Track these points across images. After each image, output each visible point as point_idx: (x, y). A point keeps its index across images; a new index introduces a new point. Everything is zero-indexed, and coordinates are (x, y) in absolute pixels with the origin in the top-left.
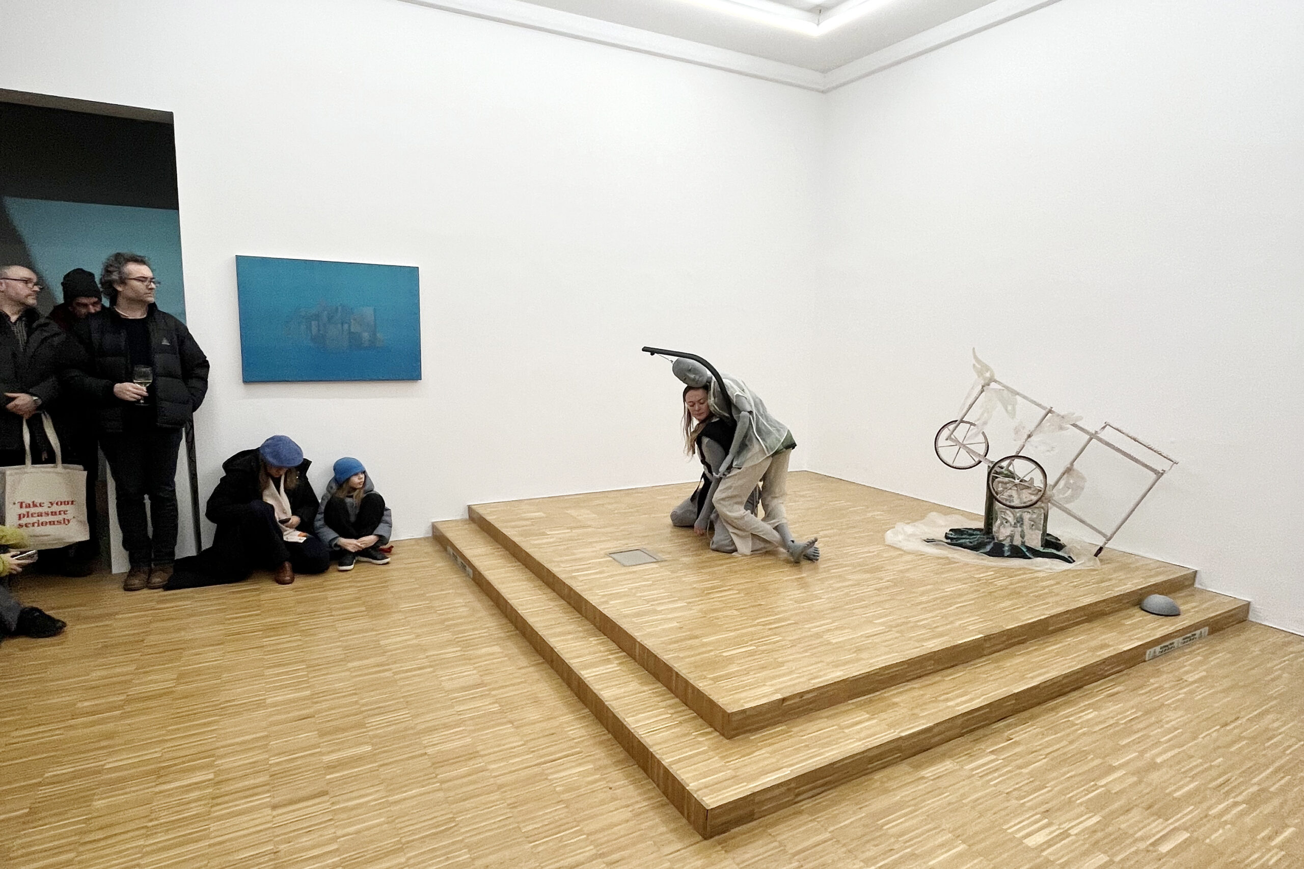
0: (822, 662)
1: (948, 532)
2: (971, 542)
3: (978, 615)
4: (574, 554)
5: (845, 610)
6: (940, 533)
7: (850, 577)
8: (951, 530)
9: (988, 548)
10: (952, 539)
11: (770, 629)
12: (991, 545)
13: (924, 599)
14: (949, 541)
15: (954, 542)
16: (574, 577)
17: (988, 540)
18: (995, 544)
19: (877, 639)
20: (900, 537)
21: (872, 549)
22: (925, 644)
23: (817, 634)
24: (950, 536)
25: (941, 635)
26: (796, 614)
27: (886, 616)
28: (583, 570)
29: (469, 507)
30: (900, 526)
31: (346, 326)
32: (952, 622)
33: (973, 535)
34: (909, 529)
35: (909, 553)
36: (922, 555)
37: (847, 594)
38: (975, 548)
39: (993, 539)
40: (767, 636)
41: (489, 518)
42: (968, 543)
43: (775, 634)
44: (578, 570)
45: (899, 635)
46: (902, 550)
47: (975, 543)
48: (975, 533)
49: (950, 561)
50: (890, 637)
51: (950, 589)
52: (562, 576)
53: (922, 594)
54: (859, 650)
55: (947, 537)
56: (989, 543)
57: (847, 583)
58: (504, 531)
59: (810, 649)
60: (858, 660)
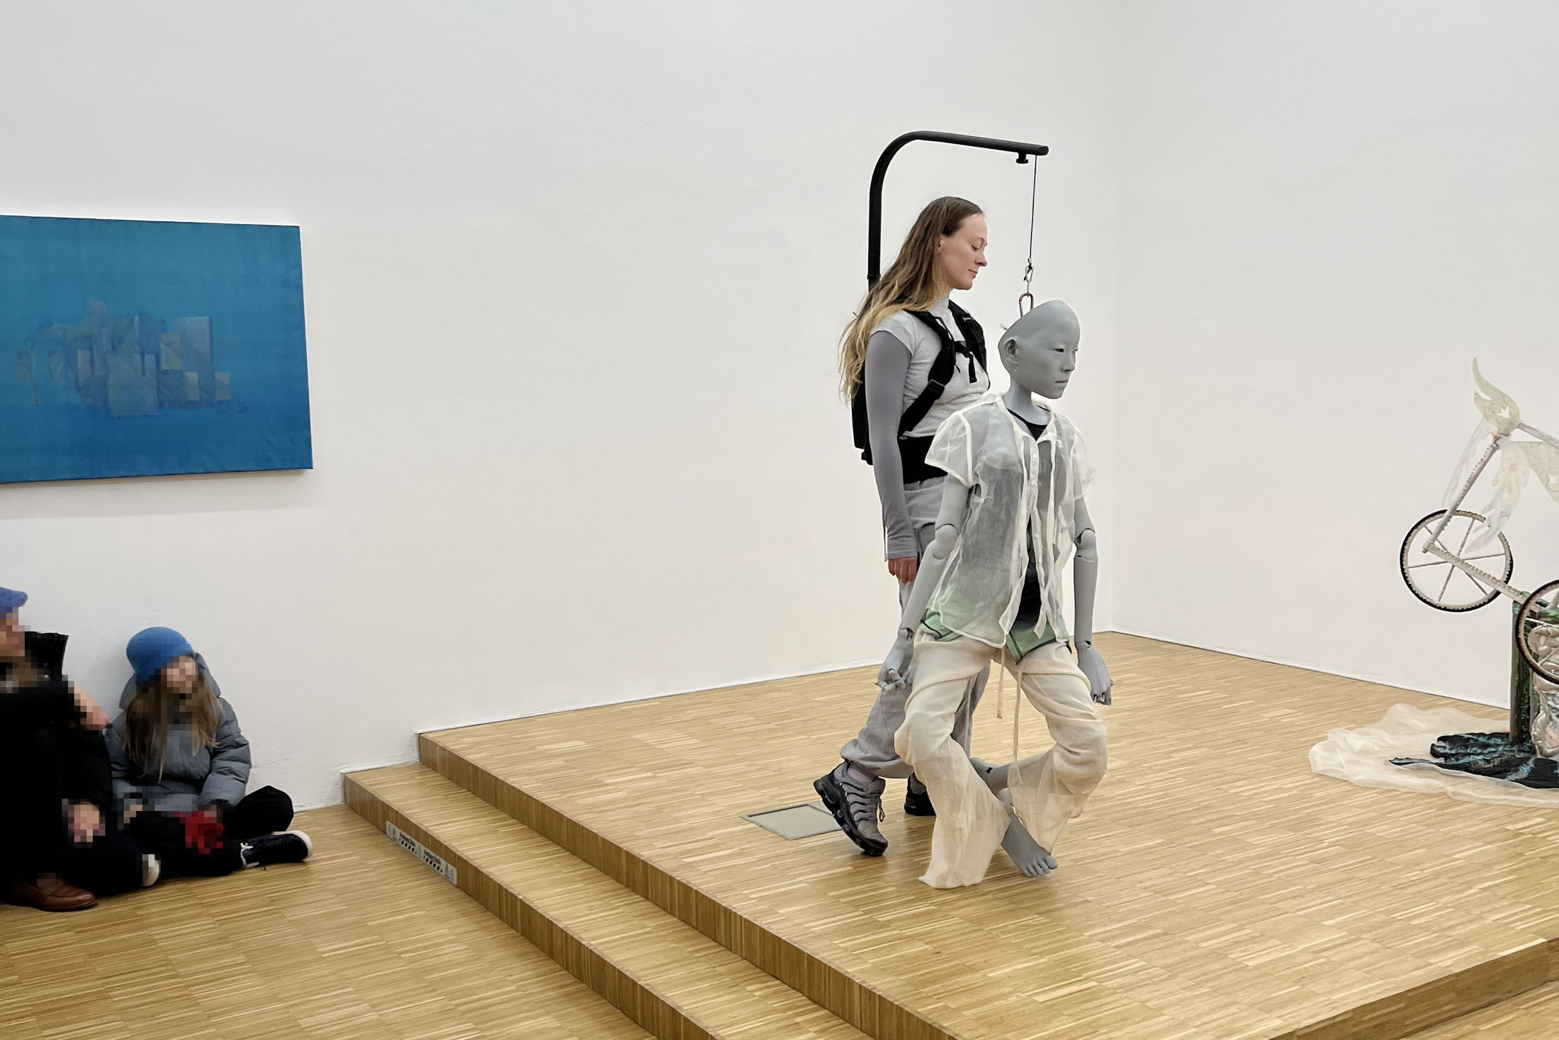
0: (1234, 1003)
1: (1435, 742)
2: (1488, 762)
3: (1528, 902)
4: (677, 820)
5: (1263, 902)
6: (1420, 745)
7: (1254, 840)
8: (1440, 739)
9: (1524, 771)
10: (1446, 756)
11: (1118, 947)
12: (1531, 763)
13: (1414, 875)
14: (1441, 760)
15: (1453, 761)
16: (690, 865)
17: (1522, 755)
18: (1537, 761)
19: (1336, 956)
20: (1341, 758)
21: (1287, 783)
22: (1432, 961)
23: (1213, 951)
24: (1441, 751)
25: (1462, 943)
26: (1165, 916)
27: (1345, 911)
28: (704, 850)
29: (420, 738)
30: (1338, 735)
31: (150, 359)
32: (1479, 917)
33: (1489, 746)
34: (1357, 740)
35: (1365, 789)
36: (1388, 791)
37: (1256, 873)
38: (1499, 771)
39: (1532, 751)
40: (1115, 962)
41: (473, 757)
42: (1482, 763)
43: (1130, 957)
44: (692, 852)
45: (1377, 945)
46: (1351, 783)
47: (1497, 762)
48: (1491, 742)
49: (1450, 801)
50: (1362, 950)
51: (1463, 853)
52: (665, 865)
53: (1408, 866)
54: (1302, 978)
55: (1434, 753)
56: (1525, 760)
57: (1251, 853)
58: (511, 781)
59: (1209, 980)
60: (1307, 997)
